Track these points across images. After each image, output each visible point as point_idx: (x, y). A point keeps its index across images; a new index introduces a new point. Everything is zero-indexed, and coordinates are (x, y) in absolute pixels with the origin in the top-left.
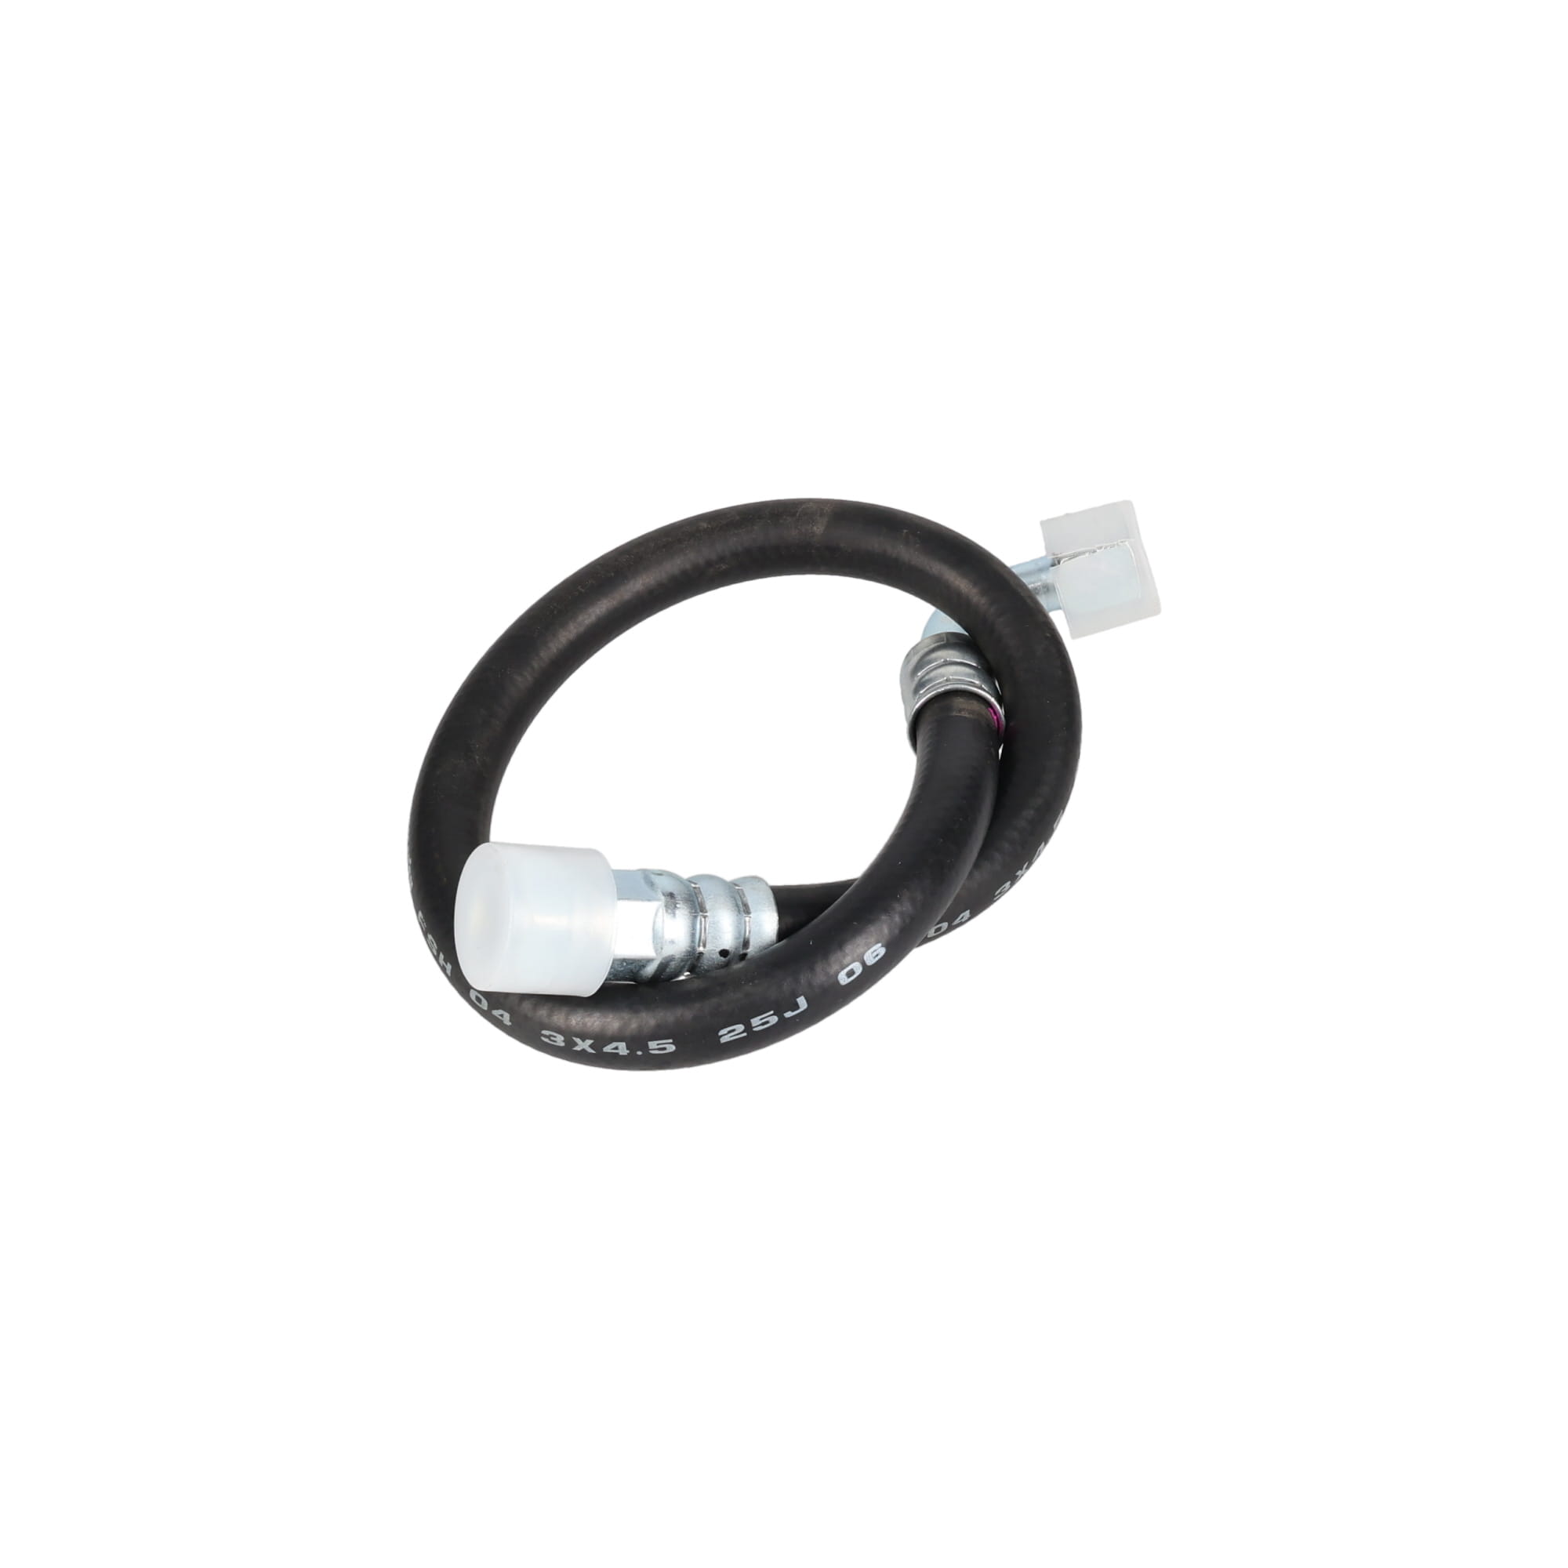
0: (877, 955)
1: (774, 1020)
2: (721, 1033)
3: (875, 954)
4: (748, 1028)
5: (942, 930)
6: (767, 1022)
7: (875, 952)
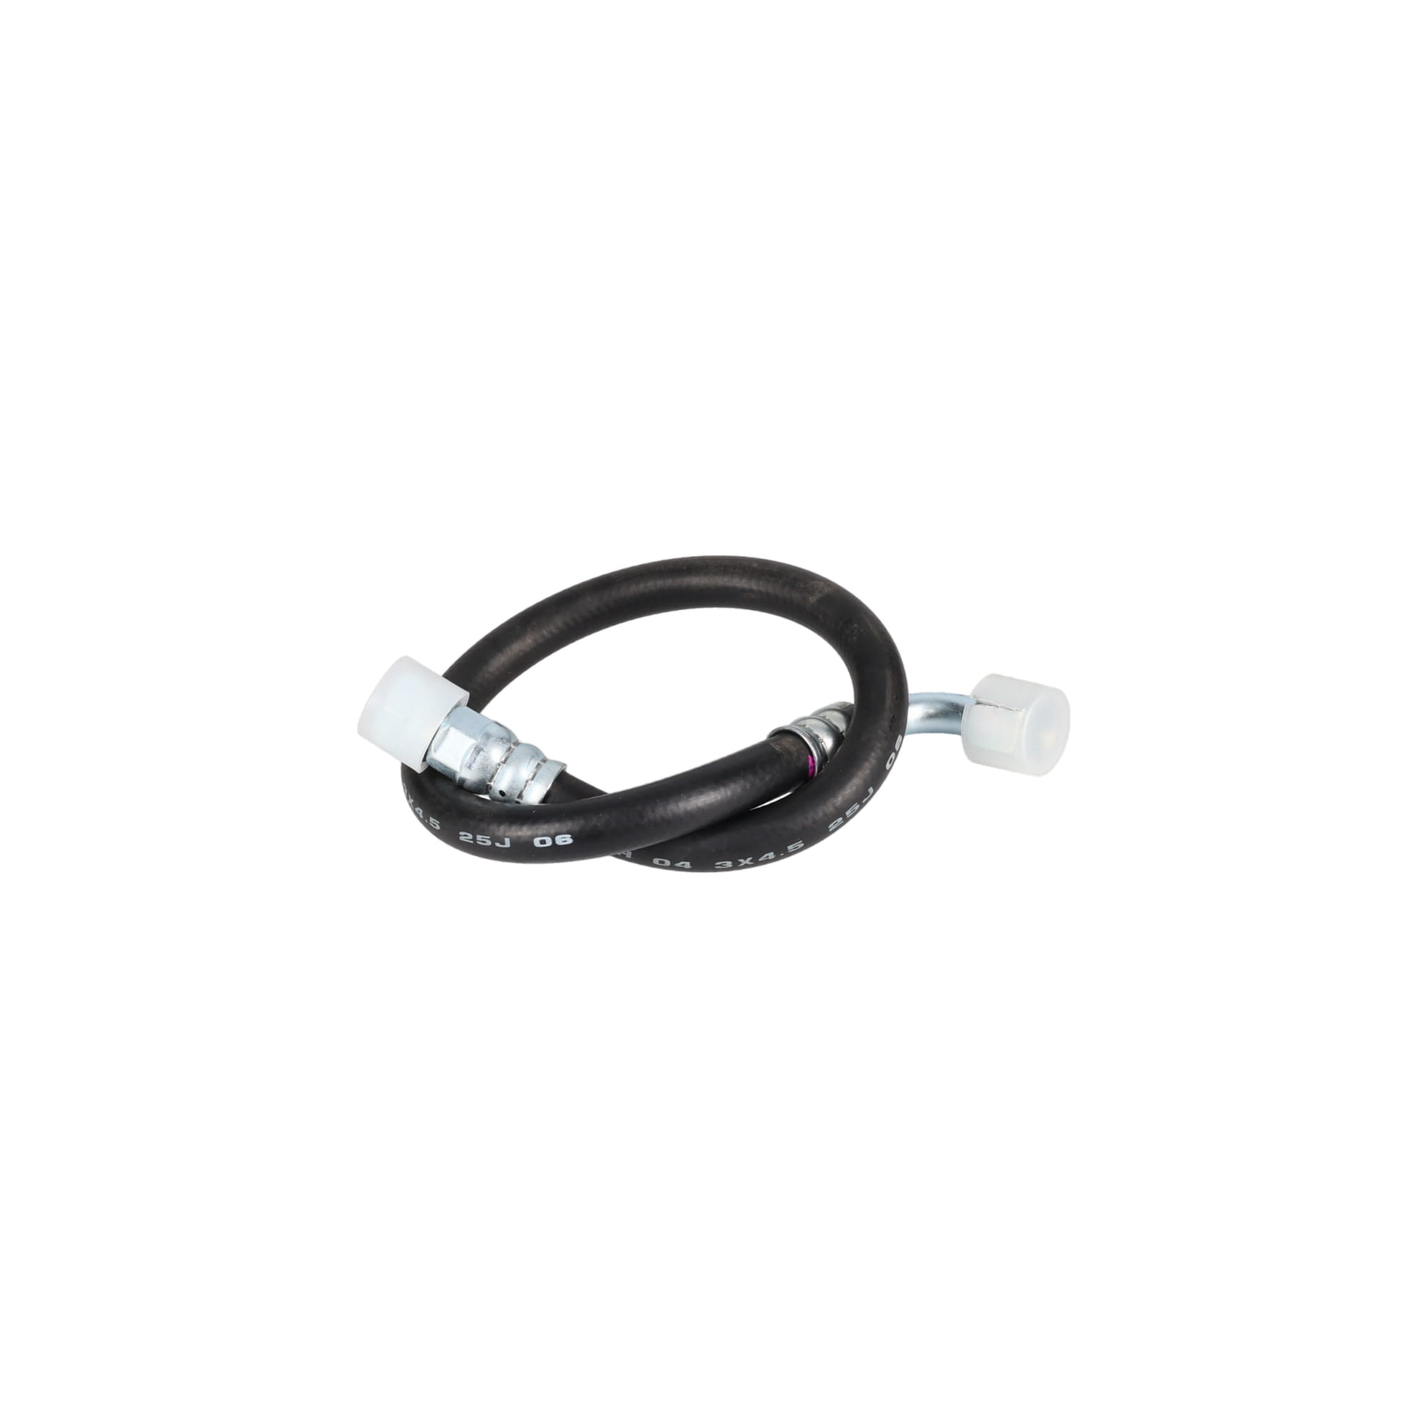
0: (565, 841)
1: (489, 843)
2: (461, 833)
3: (564, 839)
4: (474, 839)
5: (665, 865)
6: (484, 842)
7: (565, 840)
